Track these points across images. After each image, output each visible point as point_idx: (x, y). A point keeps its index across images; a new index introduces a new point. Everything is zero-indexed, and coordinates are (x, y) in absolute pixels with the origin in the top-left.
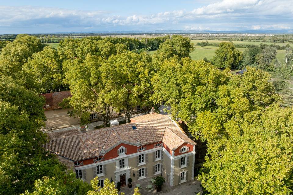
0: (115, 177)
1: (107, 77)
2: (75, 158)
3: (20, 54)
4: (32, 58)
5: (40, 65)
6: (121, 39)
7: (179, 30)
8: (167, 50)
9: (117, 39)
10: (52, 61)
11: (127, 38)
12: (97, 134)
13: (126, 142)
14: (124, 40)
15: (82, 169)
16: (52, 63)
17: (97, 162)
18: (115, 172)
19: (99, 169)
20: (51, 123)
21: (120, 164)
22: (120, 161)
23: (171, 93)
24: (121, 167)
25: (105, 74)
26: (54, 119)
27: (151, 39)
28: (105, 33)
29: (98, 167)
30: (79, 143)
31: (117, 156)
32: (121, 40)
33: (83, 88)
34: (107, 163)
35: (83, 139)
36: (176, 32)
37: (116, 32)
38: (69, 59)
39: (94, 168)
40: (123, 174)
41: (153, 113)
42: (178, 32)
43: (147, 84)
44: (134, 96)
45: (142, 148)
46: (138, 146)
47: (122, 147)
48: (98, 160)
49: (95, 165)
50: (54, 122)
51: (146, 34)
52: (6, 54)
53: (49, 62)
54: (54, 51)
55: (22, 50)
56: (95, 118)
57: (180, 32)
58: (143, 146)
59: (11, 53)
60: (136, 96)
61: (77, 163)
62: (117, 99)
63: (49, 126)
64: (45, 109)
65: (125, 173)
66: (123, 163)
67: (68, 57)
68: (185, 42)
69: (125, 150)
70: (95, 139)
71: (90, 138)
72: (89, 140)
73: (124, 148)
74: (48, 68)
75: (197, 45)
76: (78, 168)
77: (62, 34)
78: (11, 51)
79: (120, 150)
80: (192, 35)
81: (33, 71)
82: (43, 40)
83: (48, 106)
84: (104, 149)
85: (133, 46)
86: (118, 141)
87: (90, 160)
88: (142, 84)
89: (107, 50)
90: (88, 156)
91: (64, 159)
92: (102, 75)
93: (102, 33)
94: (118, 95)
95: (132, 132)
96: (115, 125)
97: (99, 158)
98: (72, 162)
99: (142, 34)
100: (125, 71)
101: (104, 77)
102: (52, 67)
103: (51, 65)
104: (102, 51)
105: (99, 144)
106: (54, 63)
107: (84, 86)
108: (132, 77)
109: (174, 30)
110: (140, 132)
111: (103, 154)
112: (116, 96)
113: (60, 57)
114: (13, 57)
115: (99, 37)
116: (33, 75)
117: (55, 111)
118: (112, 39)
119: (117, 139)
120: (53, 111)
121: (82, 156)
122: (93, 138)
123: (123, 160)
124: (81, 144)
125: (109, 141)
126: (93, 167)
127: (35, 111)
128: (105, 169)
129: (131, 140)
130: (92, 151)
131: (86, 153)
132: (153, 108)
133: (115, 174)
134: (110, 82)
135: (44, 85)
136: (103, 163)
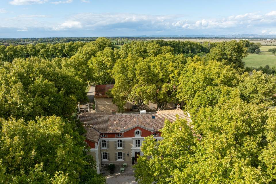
0: (132, 153)
1: (141, 74)
2: (102, 131)
3: (90, 53)
4: (95, 56)
5: (99, 62)
6: (183, 42)
7: (255, 35)
8: (216, 54)
9: (179, 43)
10: (108, 59)
11: (189, 42)
12: (123, 117)
13: (142, 126)
14: (186, 44)
15: (107, 140)
16: (108, 61)
17: (117, 137)
18: (131, 148)
19: (120, 143)
20: (102, 108)
21: (136, 143)
22: (136, 141)
23: (187, 91)
24: (136, 146)
25: (139, 71)
26: (104, 105)
27: (215, 44)
28: (174, 37)
29: (118, 141)
30: (108, 121)
31: (134, 136)
32: (182, 44)
33: (120, 81)
34: (126, 140)
35: (111, 119)
36: (249, 37)
37: (185, 36)
38: (121, 58)
39: (115, 142)
40: (138, 151)
41: (178, 109)
42: (253, 37)
43: (176, 83)
44: (162, 92)
45: (156, 135)
46: (152, 132)
47: (138, 130)
48: (118, 136)
49: (116, 139)
50: (104, 108)
51: (216, 38)
52: (80, 52)
53: (106, 60)
54: (111, 51)
55: (91, 50)
56: (136, 109)
57: (255, 37)
58: (156, 132)
59: (83, 52)
60: (164, 92)
61: (103, 135)
62: (146, 93)
63: (100, 110)
64: (98, 96)
65: (140, 151)
66: (139, 143)
67: (121, 57)
68: (237, 46)
69: (141, 132)
70: (120, 121)
71: (116, 119)
72: (115, 121)
73: (140, 131)
74: (105, 65)
75: (268, 51)
76: (104, 139)
77: (135, 37)
78: (83, 50)
79: (136, 132)
80: (268, 40)
81: (94, 67)
82: (118, 42)
83: (100, 94)
84: (124, 129)
85: (194, 49)
86: (135, 125)
87: (112, 135)
88: (172, 83)
89: (153, 51)
90: (111, 132)
91: (94, 130)
92: (136, 72)
93: (172, 37)
94: (147, 89)
95: (151, 120)
96: (142, 114)
97: (119, 135)
98: (99, 133)
99: (212, 38)
100: (157, 70)
101: (138, 73)
102: (108, 64)
103: (107, 63)
104: (149, 52)
105: (122, 124)
106: (109, 61)
107: (121, 79)
108: (162, 75)
109: (248, 35)
110: (158, 121)
111: (122, 132)
112: (145, 90)
113: (115, 56)
114: (84, 55)
115: (162, 40)
116: (93, 70)
117: (106, 99)
118: (174, 43)
119: (135, 123)
120: (104, 99)
121: (107, 131)
122: (119, 120)
123: (139, 141)
124: (109, 123)
125: (129, 124)
126: (115, 140)
127: (74, 91)
128: (124, 145)
129: (147, 125)
130: (115, 129)
131: (111, 129)
132: (179, 105)
133: (131, 150)
134: (142, 78)
135: (101, 78)
136: (123, 139)
